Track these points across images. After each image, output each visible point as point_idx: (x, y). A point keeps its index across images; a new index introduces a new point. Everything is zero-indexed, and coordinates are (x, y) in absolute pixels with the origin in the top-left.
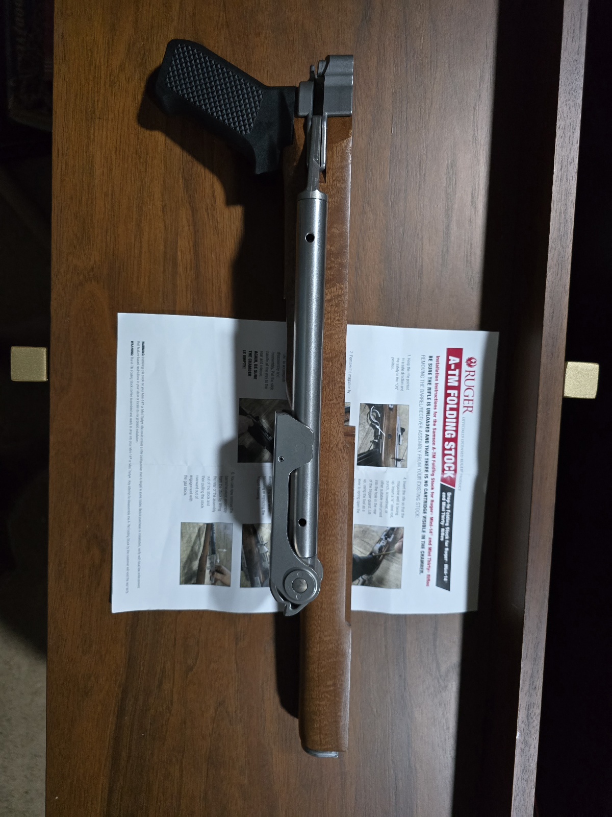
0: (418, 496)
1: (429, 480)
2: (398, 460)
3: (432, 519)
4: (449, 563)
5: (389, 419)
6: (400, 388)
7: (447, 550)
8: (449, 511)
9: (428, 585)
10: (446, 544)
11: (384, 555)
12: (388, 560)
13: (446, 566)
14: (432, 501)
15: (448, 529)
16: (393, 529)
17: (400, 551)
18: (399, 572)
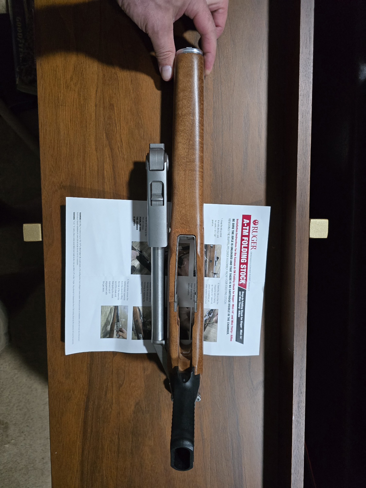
0: (226, 293)
1: (232, 284)
2: (215, 274)
3: (233, 305)
4: (243, 329)
5: (210, 252)
6: (216, 236)
7: (242, 322)
8: (243, 301)
9: (231, 341)
10: (241, 319)
11: (208, 324)
12: (209, 326)
13: (241, 331)
14: (234, 296)
15: (242, 311)
16: (212, 310)
17: (216, 322)
18: (216, 333)
